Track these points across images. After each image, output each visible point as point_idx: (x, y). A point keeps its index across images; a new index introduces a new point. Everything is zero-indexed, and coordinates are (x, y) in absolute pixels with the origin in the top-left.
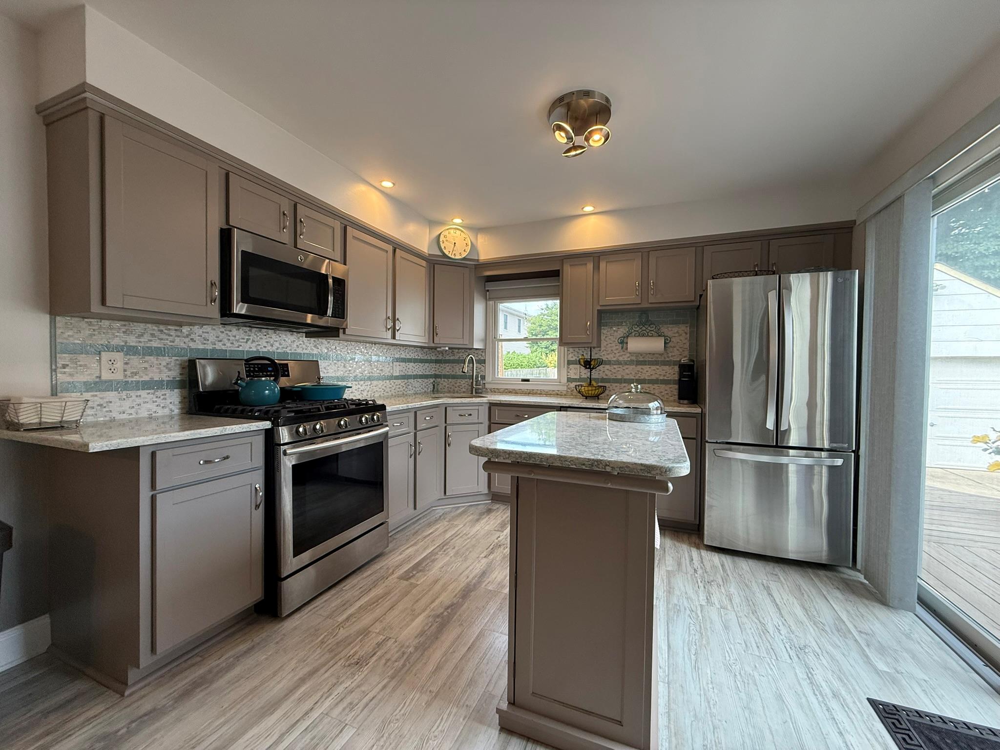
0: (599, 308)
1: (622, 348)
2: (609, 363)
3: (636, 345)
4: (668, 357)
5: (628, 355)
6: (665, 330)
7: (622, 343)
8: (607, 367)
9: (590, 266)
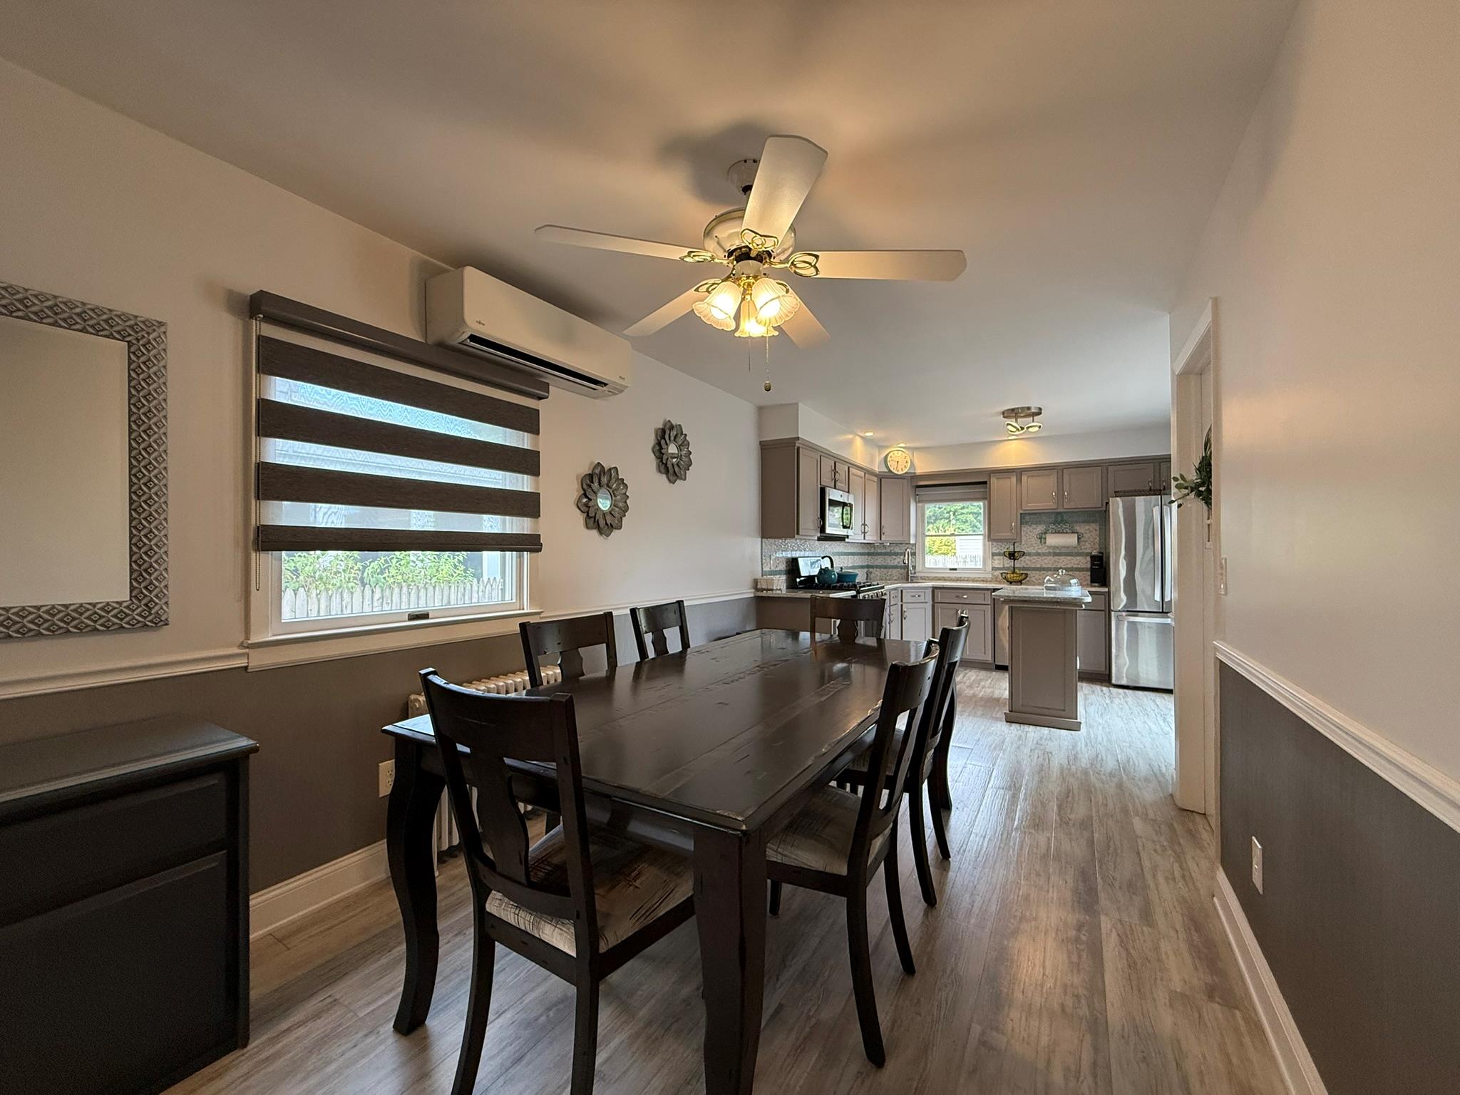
0: (1022, 512)
1: (1041, 542)
2: (1029, 554)
3: (1053, 540)
4: (1081, 549)
5: (1046, 548)
6: (1077, 528)
7: (1041, 538)
8: (1028, 557)
9: (1014, 479)
